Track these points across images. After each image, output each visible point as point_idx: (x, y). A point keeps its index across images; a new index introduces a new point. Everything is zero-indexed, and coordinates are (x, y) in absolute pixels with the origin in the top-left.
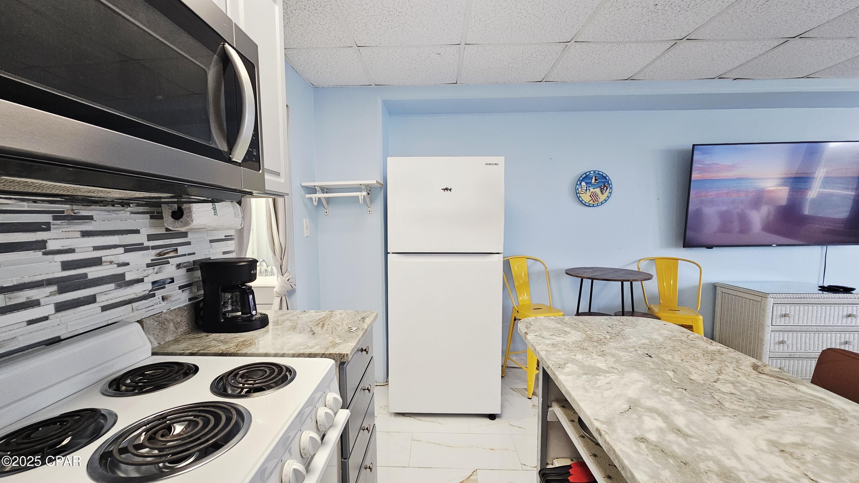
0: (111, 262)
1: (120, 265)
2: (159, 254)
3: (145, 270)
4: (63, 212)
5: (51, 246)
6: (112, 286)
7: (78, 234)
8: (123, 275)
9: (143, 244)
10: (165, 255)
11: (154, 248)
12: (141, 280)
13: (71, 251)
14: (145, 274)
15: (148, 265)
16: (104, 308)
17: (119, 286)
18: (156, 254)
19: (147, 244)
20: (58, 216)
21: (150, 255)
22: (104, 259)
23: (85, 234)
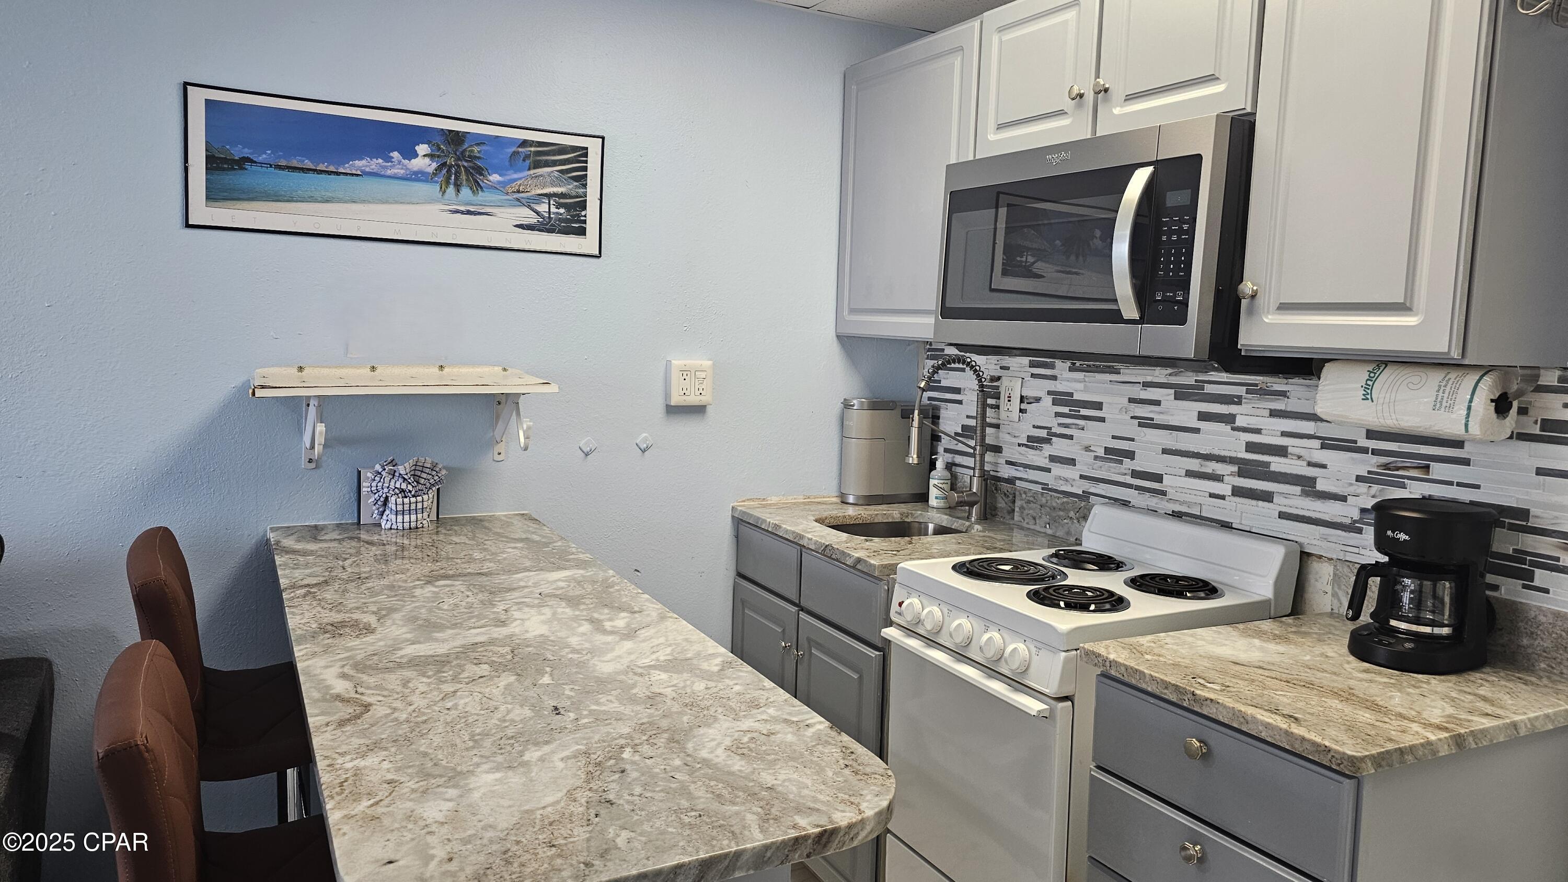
0: (1299, 457)
1: (1310, 464)
2: (1386, 466)
3: (1351, 484)
4: (1256, 385)
5: (1240, 422)
6: (1297, 490)
7: (1267, 413)
8: (1312, 481)
9: (1355, 442)
10: (1398, 470)
11: (1375, 452)
12: (1343, 499)
13: (1258, 431)
14: (1351, 490)
15: (1359, 479)
16: (1282, 516)
17: (1305, 494)
18: (1379, 464)
19: (1363, 442)
20: (1254, 390)
21: (1367, 464)
22: (1290, 450)
23: (1274, 414)
